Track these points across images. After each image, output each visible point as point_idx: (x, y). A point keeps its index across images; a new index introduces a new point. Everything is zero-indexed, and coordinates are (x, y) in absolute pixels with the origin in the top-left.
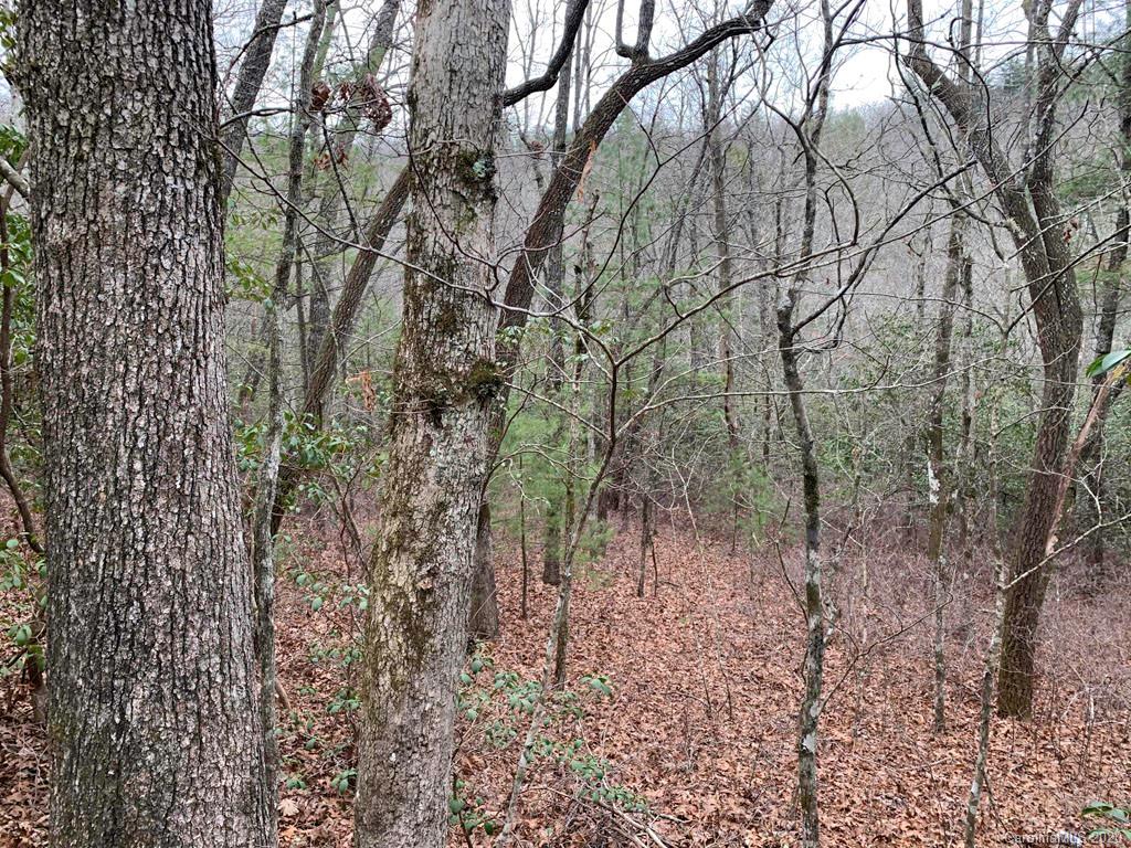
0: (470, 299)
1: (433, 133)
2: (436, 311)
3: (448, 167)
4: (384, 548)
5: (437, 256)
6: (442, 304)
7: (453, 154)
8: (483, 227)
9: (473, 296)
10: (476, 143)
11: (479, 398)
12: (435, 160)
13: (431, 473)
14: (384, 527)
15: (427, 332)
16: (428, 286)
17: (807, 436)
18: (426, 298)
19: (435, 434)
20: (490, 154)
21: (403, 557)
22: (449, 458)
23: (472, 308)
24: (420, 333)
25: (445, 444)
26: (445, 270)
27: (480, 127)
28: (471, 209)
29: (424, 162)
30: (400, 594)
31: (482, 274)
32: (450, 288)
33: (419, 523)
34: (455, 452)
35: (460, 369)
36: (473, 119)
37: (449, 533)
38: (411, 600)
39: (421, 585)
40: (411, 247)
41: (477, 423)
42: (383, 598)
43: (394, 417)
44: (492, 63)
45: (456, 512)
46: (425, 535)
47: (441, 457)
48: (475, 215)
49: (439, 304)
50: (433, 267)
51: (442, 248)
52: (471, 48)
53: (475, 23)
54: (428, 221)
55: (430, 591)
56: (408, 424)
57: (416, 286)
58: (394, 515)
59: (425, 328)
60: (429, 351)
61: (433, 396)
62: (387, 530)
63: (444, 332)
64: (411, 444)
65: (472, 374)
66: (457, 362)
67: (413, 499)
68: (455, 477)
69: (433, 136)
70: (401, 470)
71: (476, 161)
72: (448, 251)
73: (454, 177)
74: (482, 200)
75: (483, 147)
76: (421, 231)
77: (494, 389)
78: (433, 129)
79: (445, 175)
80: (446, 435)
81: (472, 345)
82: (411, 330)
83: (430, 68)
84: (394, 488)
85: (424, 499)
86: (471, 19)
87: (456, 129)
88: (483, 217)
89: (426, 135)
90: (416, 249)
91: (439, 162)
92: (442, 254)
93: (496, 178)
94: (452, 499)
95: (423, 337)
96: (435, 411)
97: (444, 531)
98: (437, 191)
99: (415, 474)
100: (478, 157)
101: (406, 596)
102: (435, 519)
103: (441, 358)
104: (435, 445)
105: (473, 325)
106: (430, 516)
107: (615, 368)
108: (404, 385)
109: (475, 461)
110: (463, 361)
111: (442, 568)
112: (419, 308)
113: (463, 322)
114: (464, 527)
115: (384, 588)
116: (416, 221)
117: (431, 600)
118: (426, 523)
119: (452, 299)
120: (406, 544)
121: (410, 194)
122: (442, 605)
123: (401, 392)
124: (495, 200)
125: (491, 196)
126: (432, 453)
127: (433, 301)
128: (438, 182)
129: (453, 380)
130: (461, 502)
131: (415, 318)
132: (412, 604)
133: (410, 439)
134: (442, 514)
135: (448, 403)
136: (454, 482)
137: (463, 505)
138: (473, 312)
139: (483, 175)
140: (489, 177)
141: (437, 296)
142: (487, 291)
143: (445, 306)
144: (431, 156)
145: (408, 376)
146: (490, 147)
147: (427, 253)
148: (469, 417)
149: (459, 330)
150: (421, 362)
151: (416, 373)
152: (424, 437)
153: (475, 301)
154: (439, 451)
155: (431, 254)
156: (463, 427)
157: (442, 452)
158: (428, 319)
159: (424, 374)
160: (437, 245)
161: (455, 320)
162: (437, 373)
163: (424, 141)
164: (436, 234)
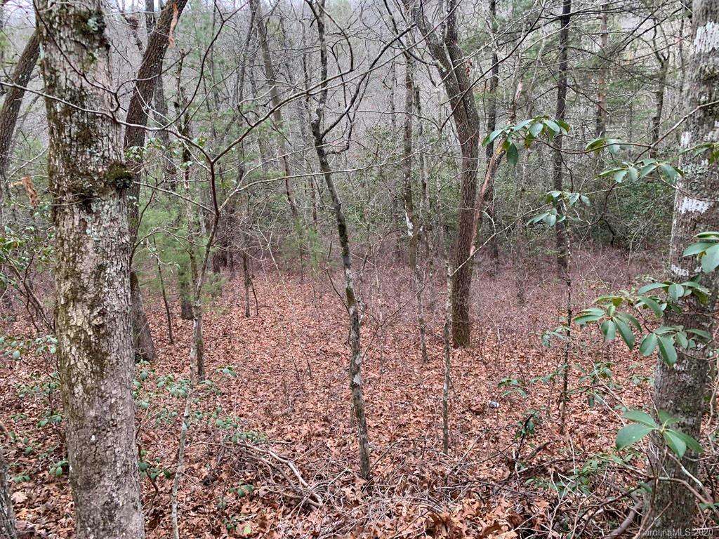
0: (100, 119)
2: (75, 130)
3: (68, 22)
4: (63, 302)
5: (70, 89)
6: (79, 124)
7: (70, 13)
8: (102, 67)
9: (102, 117)
10: (87, 5)
11: (118, 189)
12: (57, 19)
13: (90, 246)
14: (60, 287)
15: (70, 146)
16: (66, 111)
17: (337, 201)
18: (65, 121)
19: (88, 218)
20: (99, 13)
21: (78, 306)
22: (101, 234)
23: (102, 126)
24: (65, 146)
25: (97, 224)
26: (77, 99)
28: (91, 54)
29: (48, 19)
30: (79, 331)
31: (106, 101)
32: (83, 113)
33: (86, 281)
34: (105, 229)
35: (100, 170)
37: (110, 284)
38: (89, 334)
39: (95, 322)
40: (47, 84)
41: (118, 207)
42: (68, 336)
43: (54, 210)
45: (112, 270)
46: (92, 288)
47: (96, 233)
48: (94, 58)
49: (76, 124)
50: (68, 97)
51: (72, 83)
54: (58, 63)
55: (102, 326)
56: (66, 213)
57: (56, 113)
58: (67, 278)
59: (68, 143)
60: (74, 159)
61: (82, 191)
62: (63, 289)
63: (83, 144)
64: (71, 227)
65: (109, 173)
66: (97, 165)
67: (79, 265)
68: (108, 246)
70: (66, 246)
71: (90, 18)
72: (78, 85)
74: (98, 47)
75: (93, 8)
76: (54, 71)
77: (128, 182)
79: (67, 29)
80: (96, 218)
81: (106, 153)
82: (58, 145)
84: (63, 260)
85: (87, 264)
88: (101, 59)
90: (52, 86)
91: (60, 19)
92: (73, 88)
93: (106, 31)
94: (108, 262)
95: (68, 149)
96: (85, 202)
97: (106, 284)
98: (62, 41)
99: (78, 247)
100: (90, 15)
101: (85, 332)
102: (97, 277)
103: (84, 163)
104: (89, 225)
105: (105, 138)
106: (94, 275)
107: (212, 164)
108: (59, 186)
109: (121, 234)
110: (101, 163)
111: (108, 309)
112: (61, 129)
113: (97, 136)
114: (120, 280)
115: (68, 329)
116: (48, 64)
117: (104, 331)
118: (92, 280)
119: (86, 120)
120: (78, 297)
121: (41, 44)
122: (112, 334)
123: (57, 190)
124: (108, 47)
125: (105, 44)
126: (88, 231)
127: (72, 122)
128: (62, 34)
129: (96, 178)
130: (115, 263)
131: (59, 135)
132: (90, 336)
133: (70, 223)
134: (102, 273)
135: (94, 195)
136: (108, 250)
137: (117, 265)
138: (103, 128)
139: (96, 29)
140: (101, 30)
141: (74, 119)
142: (111, 112)
143: (81, 126)
144: (53, 14)
145: (60, 179)
146: (99, 8)
147: (62, 88)
148: (112, 203)
149: (95, 142)
150: (69, 167)
151: (66, 175)
152: (80, 221)
153: (104, 121)
154: (93, 229)
155: (64, 88)
156: (108, 211)
157: (95, 230)
158: (70, 136)
159: (72, 176)
160: (68, 81)
161: (91, 135)
162: (82, 174)
163: (45, 4)
164: (66, 73)
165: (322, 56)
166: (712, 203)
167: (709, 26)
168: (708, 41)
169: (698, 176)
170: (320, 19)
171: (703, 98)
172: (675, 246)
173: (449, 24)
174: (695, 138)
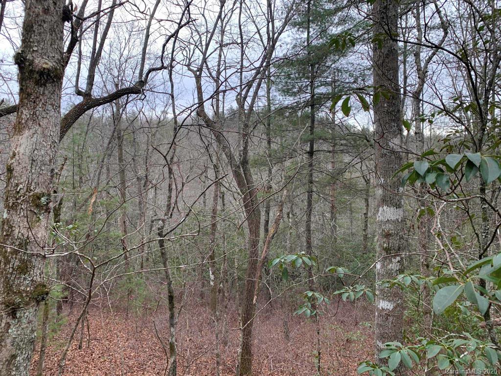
0: (35, 257)
1: (21, 185)
2: (17, 263)
3: (28, 200)
5: (20, 238)
6: (21, 261)
8: (43, 224)
9: (37, 255)
10: (42, 189)
11: (37, 302)
12: (22, 197)
13: (9, 341)
15: (12, 273)
16: (14, 252)
17: (169, 279)
18: (12, 258)
19: (12, 322)
20: (49, 194)
22: (19, 332)
23: (36, 260)
24: (8, 274)
25: (17, 326)
26: (23, 245)
27: (44, 182)
28: (39, 217)
29: (15, 197)
32: (25, 253)
34: (23, 329)
35: (28, 289)
36: (41, 179)
37: (17, 368)
40: (4, 234)
41: (34, 313)
44: (51, 156)
45: (21, 358)
47: (15, 332)
48: (40, 219)
49: (19, 260)
50: (17, 243)
51: (23, 235)
52: (42, 151)
53: (45, 140)
54: (16, 223)
57: (6, 252)
59: (10, 272)
60: (12, 283)
61: (14, 305)
63: (21, 273)
65: (34, 292)
66: (27, 286)
68: (22, 341)
69: (21, 186)
71: (42, 197)
72: (26, 236)
73: (31, 204)
74: (44, 213)
75: (46, 191)
76: (11, 227)
77: (45, 296)
78: (21, 183)
79: (26, 203)
80: (18, 322)
81: (35, 277)
82: (2, 272)
83: (21, 158)
85: (4, 354)
86: (42, 139)
87: (33, 184)
88: (44, 220)
89: (17, 185)
90: (8, 235)
92: (22, 237)
94: (19, 352)
95: (9, 276)
96: (13, 311)
97: (14, 369)
98: (22, 210)
100: (43, 196)
102: (9, 363)
103: (19, 285)
104: (12, 327)
105: (36, 268)
106: (7, 363)
107: (95, 269)
109: (33, 332)
110: (30, 285)
112: (8, 263)
114: (25, 365)
116: (8, 222)
118: (5, 366)
119: (26, 258)
126: (10, 331)
127: (16, 259)
128: (22, 206)
129: (24, 295)
130: (24, 352)
131: (5, 266)
134: (13, 361)
135: (21, 306)
136: (21, 344)
137: (25, 354)
138: (36, 262)
139: (45, 203)
140: (48, 204)
141: (18, 257)
143: (22, 261)
144: (20, 195)
147: (14, 237)
148: (31, 311)
149: (29, 271)
150: (7, 288)
151: (4, 293)
152: (5, 324)
153: (37, 257)
154: (14, 330)
155: (16, 238)
156: (27, 316)
157: (16, 330)
158: (13, 268)
159: (8, 293)
160: (20, 234)
161: (27, 267)
162: (15, 292)
163: (16, 188)
164: (20, 229)
165: (169, 187)
166: (395, 304)
167: (385, 208)
168: (385, 215)
169: (386, 289)
170: (170, 166)
171: (385, 245)
172: (378, 329)
173: (243, 154)
174: (383, 266)
